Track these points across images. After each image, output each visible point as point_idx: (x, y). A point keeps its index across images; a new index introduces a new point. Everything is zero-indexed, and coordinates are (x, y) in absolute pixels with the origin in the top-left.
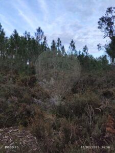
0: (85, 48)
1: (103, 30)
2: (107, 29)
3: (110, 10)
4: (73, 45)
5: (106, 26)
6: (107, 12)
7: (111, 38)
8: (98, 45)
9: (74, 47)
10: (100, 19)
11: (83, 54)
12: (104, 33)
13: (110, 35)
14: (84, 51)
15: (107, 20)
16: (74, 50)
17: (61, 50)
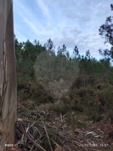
0: (88, 53)
1: (104, 36)
2: (107, 35)
3: (109, 19)
4: (76, 51)
5: (106, 33)
6: (107, 20)
7: (111, 44)
8: (99, 50)
9: (78, 52)
10: (101, 27)
11: (86, 57)
12: (104, 39)
13: (110, 40)
14: (87, 55)
15: (107, 28)
16: (77, 54)
17: (65, 54)
